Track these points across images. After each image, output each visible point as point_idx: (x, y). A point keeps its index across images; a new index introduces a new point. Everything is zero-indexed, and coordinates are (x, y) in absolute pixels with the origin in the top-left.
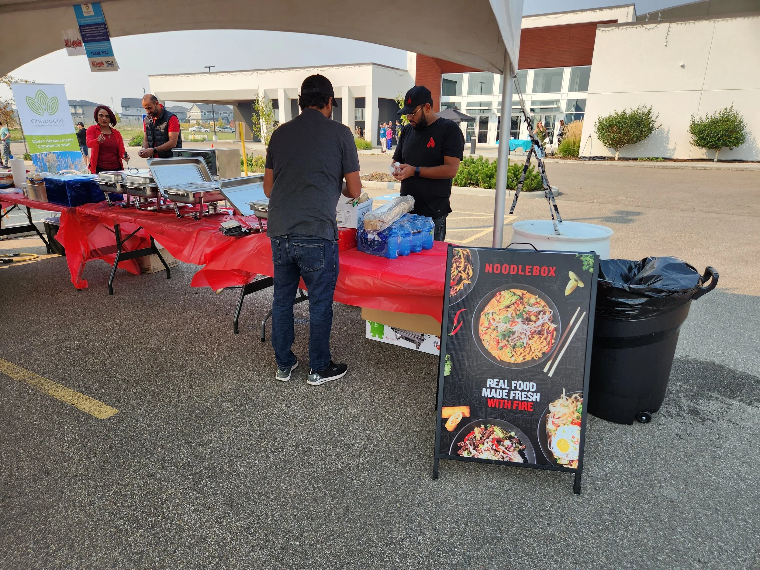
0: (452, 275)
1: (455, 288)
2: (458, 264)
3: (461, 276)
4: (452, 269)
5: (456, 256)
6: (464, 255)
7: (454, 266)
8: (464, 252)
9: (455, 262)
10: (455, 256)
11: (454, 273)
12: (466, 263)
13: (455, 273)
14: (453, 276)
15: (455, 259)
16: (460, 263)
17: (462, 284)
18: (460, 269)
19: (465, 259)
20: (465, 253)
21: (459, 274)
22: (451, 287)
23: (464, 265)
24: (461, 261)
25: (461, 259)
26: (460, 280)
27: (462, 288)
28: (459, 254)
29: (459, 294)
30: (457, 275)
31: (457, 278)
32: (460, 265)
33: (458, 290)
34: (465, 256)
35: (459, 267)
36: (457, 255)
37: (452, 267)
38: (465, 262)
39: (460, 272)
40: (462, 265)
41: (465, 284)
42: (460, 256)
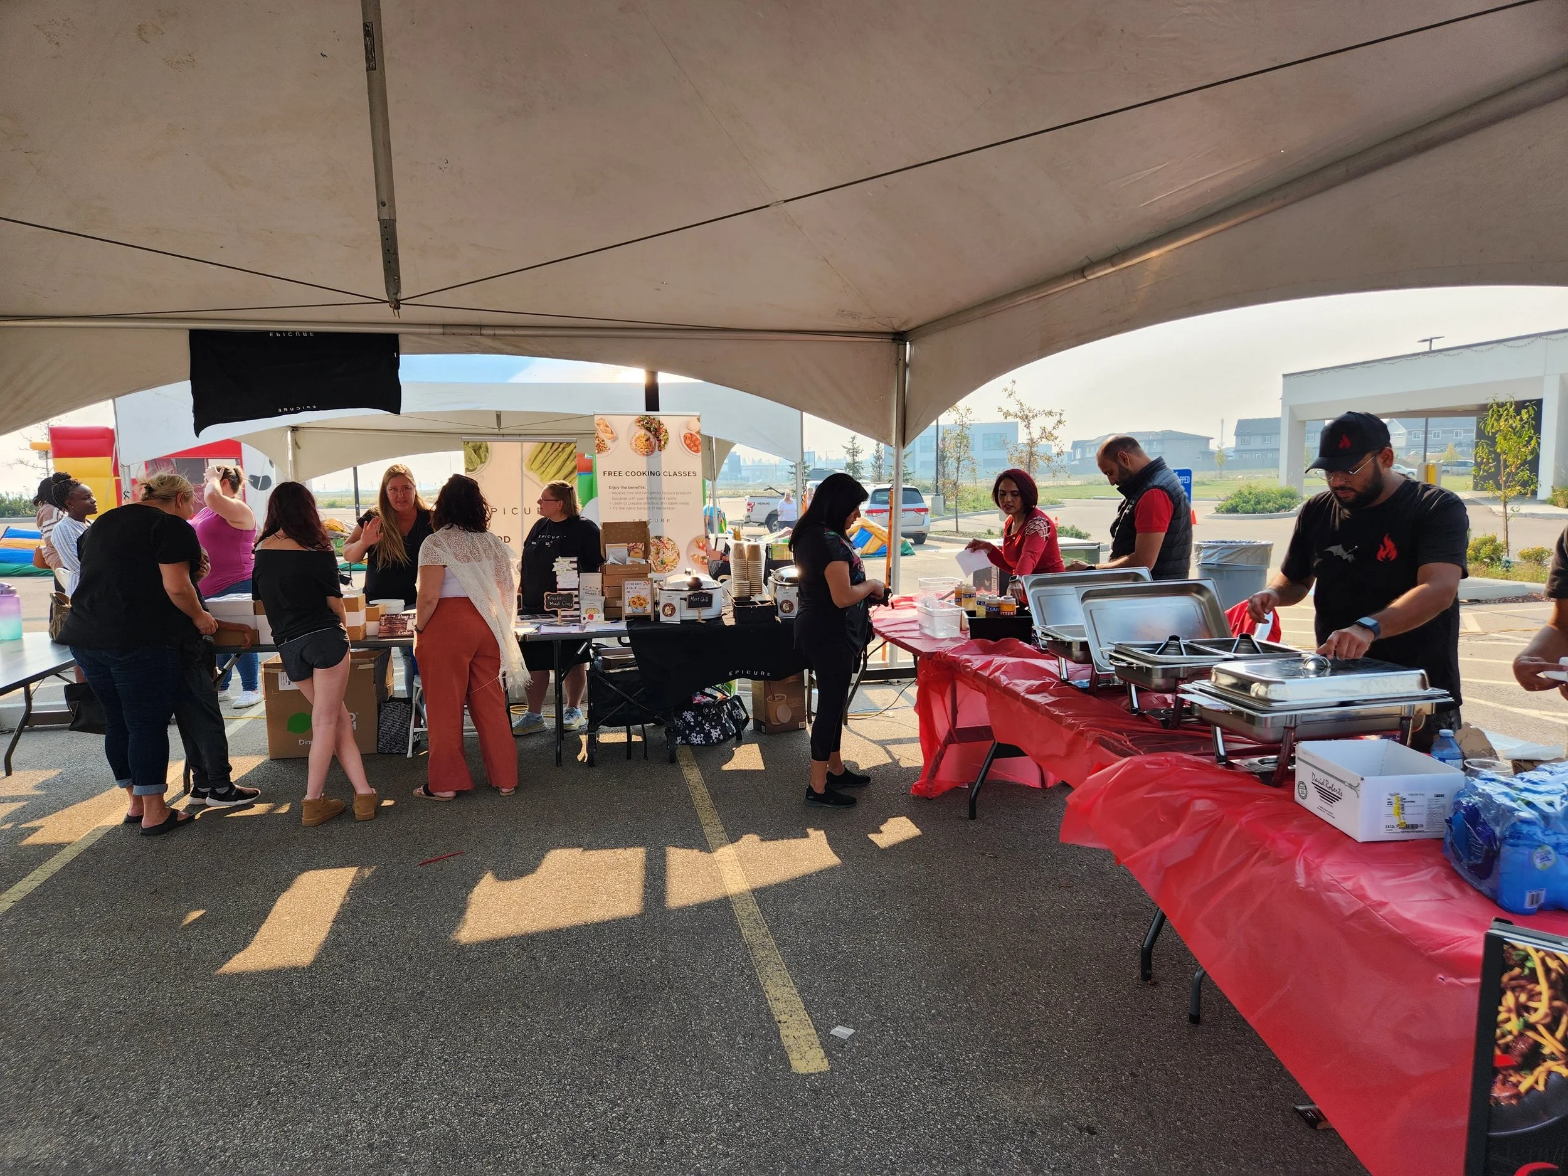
0: (1498, 1032)
1: (1513, 1079)
2: (1523, 998)
3: (1538, 1046)
4: (1501, 1008)
5: (1517, 971)
6: (1548, 971)
7: (1509, 1000)
8: (1549, 961)
9: (1513, 990)
10: (1512, 968)
11: (1508, 1026)
12: (1557, 1003)
13: (1514, 1025)
14: (1503, 1036)
15: (1512, 979)
16: (1533, 996)
17: (1540, 1072)
18: (1533, 1018)
19: (1552, 985)
20: (1553, 964)
21: (1530, 1034)
22: (1495, 1072)
23: (1551, 1007)
24: (1538, 988)
25: (1537, 982)
26: (1533, 1057)
27: (1541, 1087)
28: (1529, 964)
29: (1532, 1103)
30: (1521, 1034)
31: (1521, 1046)
32: (1532, 1004)
33: (1523, 1088)
34: (1553, 975)
35: (1528, 1009)
36: (1522, 966)
37: (1500, 1004)
38: (1552, 998)
39: (1532, 1027)
40: (1542, 1007)
41: (1553, 1077)
42: (1533, 971)
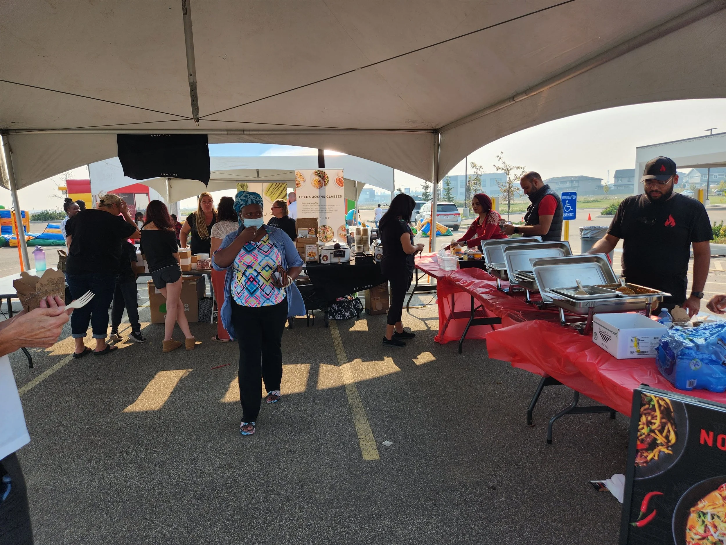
0: (639, 434)
1: (645, 455)
2: (649, 418)
3: (655, 440)
4: (640, 423)
5: (647, 406)
6: (660, 406)
7: (644, 419)
8: (660, 401)
9: (645, 415)
10: (645, 405)
11: (643, 431)
12: (664, 420)
13: (645, 431)
14: (641, 435)
15: (645, 410)
16: (654, 417)
17: (656, 451)
18: (654, 427)
19: (662, 412)
20: (662, 403)
21: (652, 434)
22: (637, 451)
23: (661, 422)
24: (656, 414)
25: (656, 411)
26: (653, 445)
27: (656, 458)
28: (652, 403)
29: (653, 465)
30: (648, 435)
31: (649, 440)
32: (653, 421)
33: (649, 458)
34: (662, 408)
35: (651, 423)
36: (649, 404)
37: (640, 421)
38: (662, 418)
39: (652, 431)
40: (657, 422)
41: (661, 453)
42: (654, 406)
